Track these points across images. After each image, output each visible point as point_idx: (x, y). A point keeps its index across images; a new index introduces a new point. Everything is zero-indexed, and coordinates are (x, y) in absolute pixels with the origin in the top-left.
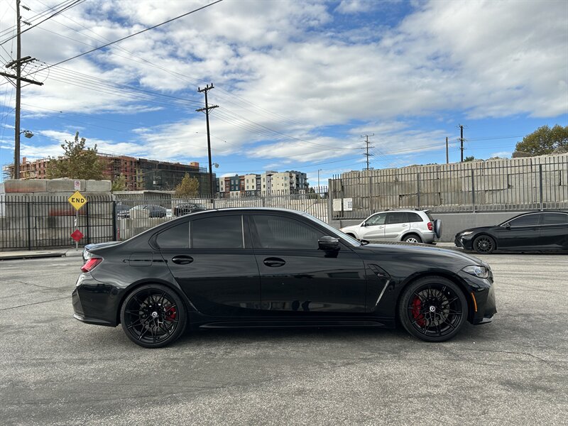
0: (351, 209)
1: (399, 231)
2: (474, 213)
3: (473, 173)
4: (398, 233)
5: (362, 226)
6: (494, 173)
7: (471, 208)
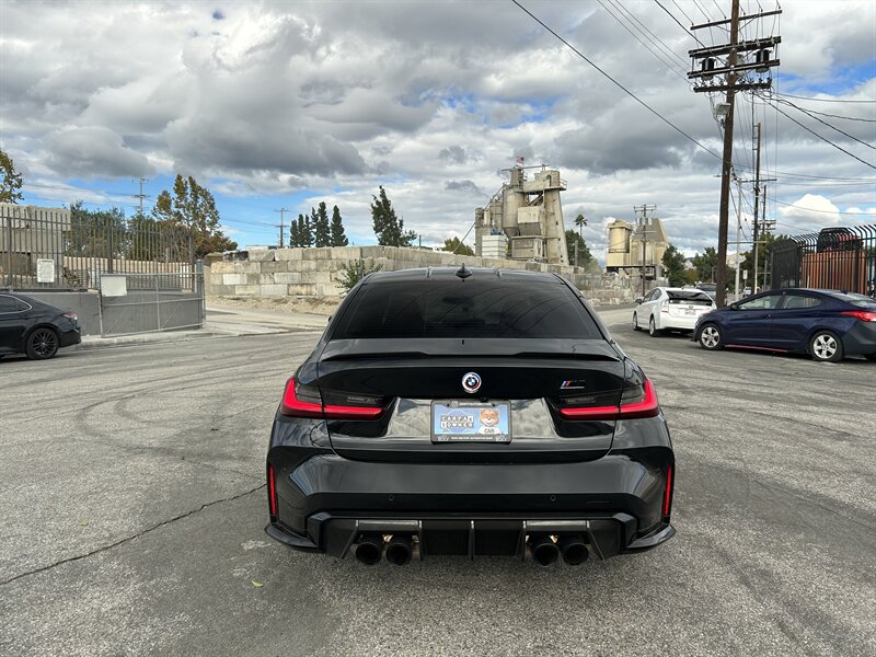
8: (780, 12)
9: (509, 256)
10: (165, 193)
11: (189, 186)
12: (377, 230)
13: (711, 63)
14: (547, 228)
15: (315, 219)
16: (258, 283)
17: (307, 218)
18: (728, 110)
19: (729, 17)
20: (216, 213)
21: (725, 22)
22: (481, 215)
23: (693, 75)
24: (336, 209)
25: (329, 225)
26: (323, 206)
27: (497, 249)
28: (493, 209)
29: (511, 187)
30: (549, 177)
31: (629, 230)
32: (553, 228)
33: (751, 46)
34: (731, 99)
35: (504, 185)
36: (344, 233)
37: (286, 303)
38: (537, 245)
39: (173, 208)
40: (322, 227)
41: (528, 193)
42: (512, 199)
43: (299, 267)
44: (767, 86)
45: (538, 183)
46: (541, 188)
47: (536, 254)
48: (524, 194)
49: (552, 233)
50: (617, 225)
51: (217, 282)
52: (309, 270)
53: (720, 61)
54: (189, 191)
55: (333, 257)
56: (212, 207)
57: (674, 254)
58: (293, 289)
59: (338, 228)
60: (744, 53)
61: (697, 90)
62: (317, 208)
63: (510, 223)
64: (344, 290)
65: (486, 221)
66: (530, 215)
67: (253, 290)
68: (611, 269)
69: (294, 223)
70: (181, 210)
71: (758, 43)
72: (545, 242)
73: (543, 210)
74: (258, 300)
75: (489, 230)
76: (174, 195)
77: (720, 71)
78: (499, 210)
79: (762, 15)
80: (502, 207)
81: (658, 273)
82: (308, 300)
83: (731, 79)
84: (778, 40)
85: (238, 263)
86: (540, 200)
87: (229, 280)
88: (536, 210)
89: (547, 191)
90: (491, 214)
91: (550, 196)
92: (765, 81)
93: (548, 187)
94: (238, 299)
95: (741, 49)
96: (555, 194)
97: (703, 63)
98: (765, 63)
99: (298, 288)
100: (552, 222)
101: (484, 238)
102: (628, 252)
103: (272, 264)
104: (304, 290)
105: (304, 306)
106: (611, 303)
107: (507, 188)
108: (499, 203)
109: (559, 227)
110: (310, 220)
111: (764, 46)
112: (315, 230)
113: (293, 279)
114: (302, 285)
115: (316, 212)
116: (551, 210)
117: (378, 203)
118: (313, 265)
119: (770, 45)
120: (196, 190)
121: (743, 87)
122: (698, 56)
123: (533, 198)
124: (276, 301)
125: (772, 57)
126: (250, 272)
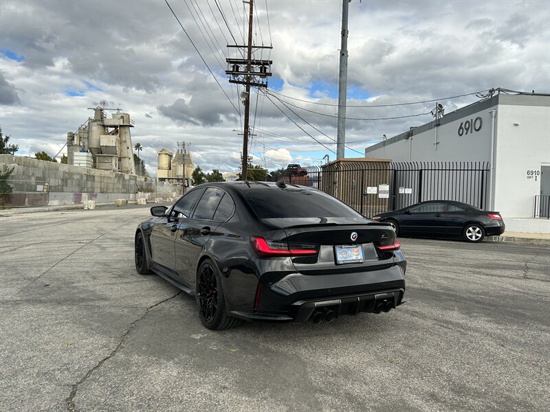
8: (272, 48)
9: (94, 167)
13: (238, 67)
14: (121, 150)
18: (246, 95)
19: (247, 45)
21: (245, 47)
22: (71, 137)
23: (228, 72)
27: (85, 162)
28: (82, 135)
29: (95, 121)
30: (122, 117)
31: (171, 156)
32: (125, 150)
33: (258, 63)
34: (248, 90)
35: (90, 119)
38: (114, 161)
41: (107, 126)
42: (96, 129)
44: (266, 86)
45: (115, 120)
46: (117, 124)
47: (114, 167)
48: (105, 127)
49: (124, 154)
50: (163, 152)
53: (242, 68)
57: (200, 172)
60: (255, 66)
61: (230, 81)
63: (94, 145)
65: (76, 142)
66: (108, 141)
68: (162, 180)
71: (262, 62)
72: (120, 159)
73: (118, 138)
75: (78, 149)
77: (242, 73)
78: (86, 136)
79: (263, 47)
80: (88, 133)
81: (190, 183)
83: (248, 79)
84: (271, 62)
86: (116, 132)
88: (114, 138)
89: (121, 126)
90: (80, 138)
91: (123, 129)
92: (265, 83)
93: (122, 124)
95: (253, 63)
96: (127, 129)
97: (233, 67)
98: (264, 74)
100: (124, 147)
101: (75, 154)
102: (170, 169)
106: (168, 200)
107: (91, 121)
108: (86, 131)
109: (130, 150)
111: (265, 64)
116: (124, 139)
119: (267, 64)
121: (254, 84)
122: (231, 62)
123: (111, 130)
125: (268, 71)
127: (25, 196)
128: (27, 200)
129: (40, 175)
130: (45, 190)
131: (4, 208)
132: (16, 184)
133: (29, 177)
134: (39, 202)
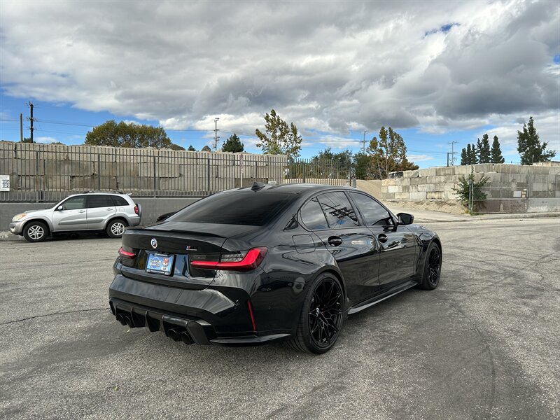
0: (8, 190)
1: (104, 216)
2: (155, 198)
3: (155, 159)
4: (103, 218)
5: (56, 210)
6: (167, 162)
7: (153, 193)
10: (375, 139)
11: (388, 133)
12: (520, 151)
15: (480, 146)
16: (408, 192)
17: (473, 146)
20: (405, 148)
24: (496, 138)
25: (490, 150)
26: (486, 137)
36: (502, 155)
37: (422, 204)
39: (379, 147)
40: (484, 151)
43: (434, 180)
51: (385, 191)
52: (440, 183)
54: (388, 136)
55: (456, 173)
56: (402, 144)
58: (430, 195)
59: (497, 151)
62: (481, 138)
64: (458, 195)
67: (405, 196)
69: (464, 150)
70: (383, 149)
74: (406, 202)
76: (379, 139)
82: (436, 203)
85: (397, 179)
87: (392, 190)
94: (394, 202)
99: (433, 195)
103: (417, 179)
104: (436, 196)
105: (433, 206)
110: (476, 147)
112: (479, 154)
113: (429, 188)
114: (435, 192)
115: (481, 142)
117: (525, 130)
118: (443, 178)
120: (393, 135)
124: (417, 203)
126: (404, 185)
127: (500, 202)
128: (502, 206)
129: (523, 180)
130: (524, 196)
131: (478, 214)
132: (492, 192)
133: (509, 184)
134: (521, 209)
